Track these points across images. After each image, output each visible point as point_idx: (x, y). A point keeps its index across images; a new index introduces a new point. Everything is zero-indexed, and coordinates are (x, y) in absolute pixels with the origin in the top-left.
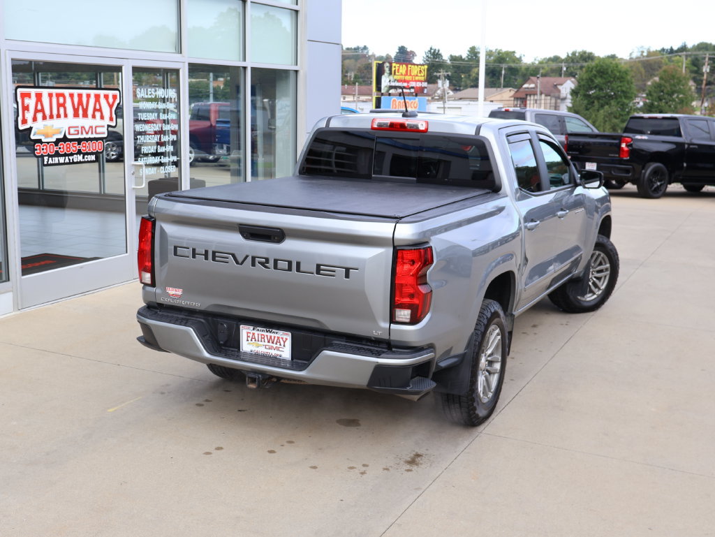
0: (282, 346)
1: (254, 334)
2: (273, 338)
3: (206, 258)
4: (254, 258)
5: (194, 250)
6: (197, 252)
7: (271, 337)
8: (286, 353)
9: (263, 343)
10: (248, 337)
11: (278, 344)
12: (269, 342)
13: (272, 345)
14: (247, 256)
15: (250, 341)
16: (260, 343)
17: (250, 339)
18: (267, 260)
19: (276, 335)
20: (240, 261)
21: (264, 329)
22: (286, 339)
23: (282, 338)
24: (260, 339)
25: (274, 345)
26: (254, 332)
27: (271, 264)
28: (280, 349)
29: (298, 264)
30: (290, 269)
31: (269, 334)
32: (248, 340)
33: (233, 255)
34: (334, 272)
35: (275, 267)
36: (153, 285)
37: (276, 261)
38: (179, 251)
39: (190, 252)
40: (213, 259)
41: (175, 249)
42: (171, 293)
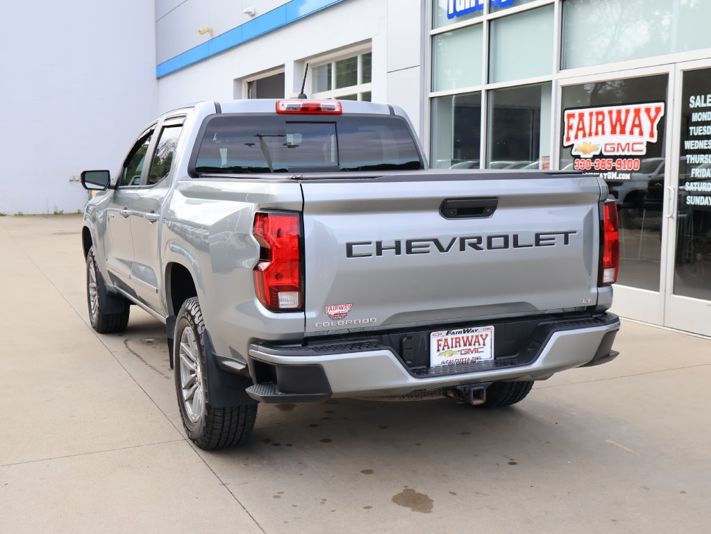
0: (482, 346)
1: (446, 340)
2: (470, 338)
3: (398, 252)
4: (462, 240)
5: (379, 244)
6: (383, 246)
8: (486, 353)
9: (458, 349)
10: (439, 345)
11: (477, 344)
12: (465, 345)
13: (470, 347)
14: (454, 240)
15: (441, 351)
16: (454, 349)
17: (441, 348)
18: (479, 239)
19: (475, 334)
20: (445, 247)
21: (462, 330)
22: (487, 335)
23: (481, 336)
24: (454, 345)
25: (472, 348)
26: (446, 337)
27: (484, 244)
28: (479, 350)
29: (516, 237)
30: (506, 245)
31: (465, 335)
32: (438, 350)
33: (436, 242)
34: (554, 239)
35: (490, 246)
36: (301, 308)
37: (489, 239)
38: (356, 249)
39: (372, 248)
40: (409, 251)
41: (349, 247)
42: (332, 312)
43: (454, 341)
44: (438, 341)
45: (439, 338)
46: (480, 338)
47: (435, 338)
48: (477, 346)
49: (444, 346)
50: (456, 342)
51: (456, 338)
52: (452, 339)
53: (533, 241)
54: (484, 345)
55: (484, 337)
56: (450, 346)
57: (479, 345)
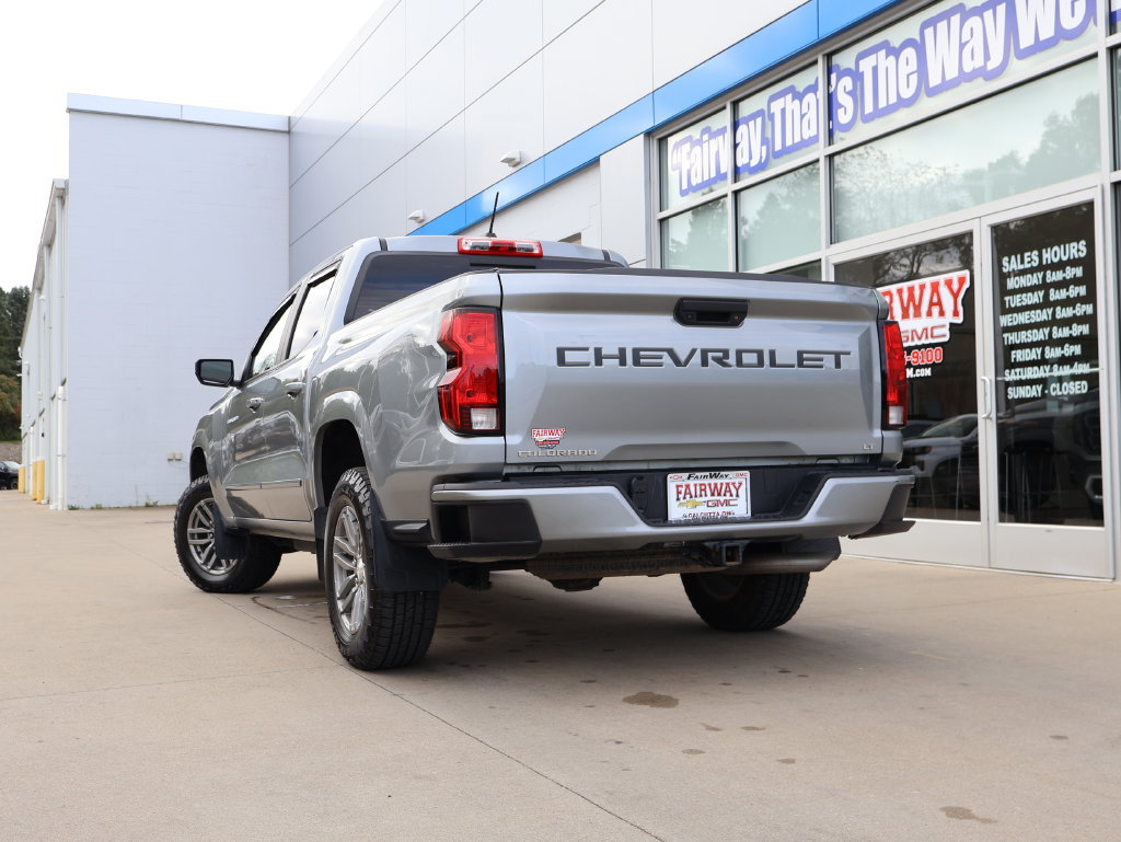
0: (734, 497)
1: (688, 486)
2: (719, 487)
3: (623, 363)
4: (704, 353)
5: (598, 351)
6: (604, 353)
7: (716, 485)
8: (741, 506)
9: (704, 499)
10: (679, 493)
11: (728, 494)
12: (713, 495)
13: (719, 498)
14: (693, 351)
15: (682, 500)
16: (698, 499)
17: (681, 496)
18: (726, 353)
19: (724, 481)
20: (683, 358)
21: (708, 474)
22: (740, 484)
23: (733, 484)
24: (698, 493)
25: (722, 499)
26: (688, 482)
27: (732, 360)
28: (732, 503)
29: (772, 353)
30: (761, 363)
31: (713, 481)
32: (678, 499)
33: (671, 352)
34: (822, 360)
35: (739, 363)
36: (500, 431)
37: (739, 353)
38: (569, 357)
39: (590, 356)
40: (636, 362)
41: (561, 352)
42: (541, 439)
43: (698, 488)
44: (678, 486)
45: (679, 483)
46: (732, 487)
47: (673, 482)
48: (728, 497)
49: (685, 494)
50: (701, 490)
51: (701, 485)
52: (695, 485)
53: (795, 362)
54: (737, 496)
55: (737, 485)
56: (693, 494)
57: (731, 495)
